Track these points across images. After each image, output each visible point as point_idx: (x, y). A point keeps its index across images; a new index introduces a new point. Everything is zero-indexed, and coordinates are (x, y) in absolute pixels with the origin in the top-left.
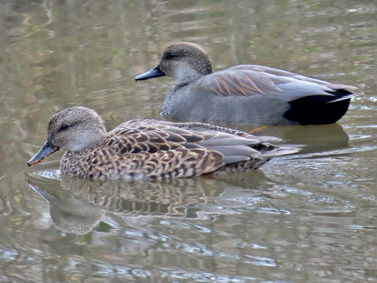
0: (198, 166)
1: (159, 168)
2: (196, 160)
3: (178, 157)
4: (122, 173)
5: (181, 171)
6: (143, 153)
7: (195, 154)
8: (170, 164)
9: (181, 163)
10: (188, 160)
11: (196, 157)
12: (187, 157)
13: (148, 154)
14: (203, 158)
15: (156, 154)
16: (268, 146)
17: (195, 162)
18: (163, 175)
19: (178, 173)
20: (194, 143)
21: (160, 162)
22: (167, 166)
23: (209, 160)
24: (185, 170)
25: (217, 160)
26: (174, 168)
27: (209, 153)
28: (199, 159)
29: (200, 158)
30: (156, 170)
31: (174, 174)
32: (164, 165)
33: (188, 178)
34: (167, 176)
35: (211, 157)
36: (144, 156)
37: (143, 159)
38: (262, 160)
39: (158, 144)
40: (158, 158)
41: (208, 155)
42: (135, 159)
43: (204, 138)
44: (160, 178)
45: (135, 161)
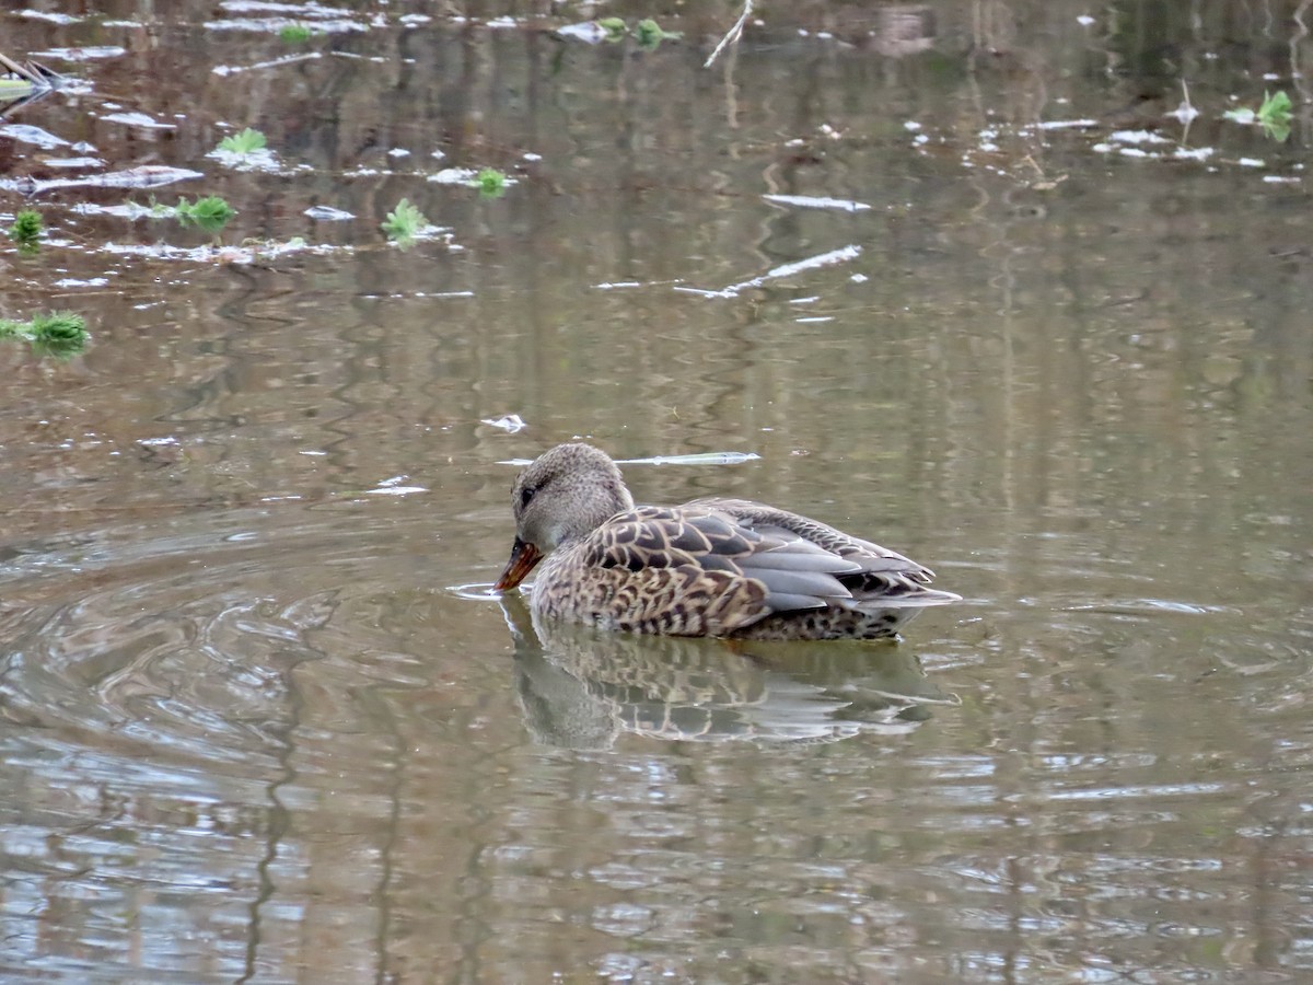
0: (710, 611)
1: (635, 608)
2: (709, 597)
3: (674, 586)
4: (579, 611)
5: (677, 618)
6: (620, 569)
7: (710, 583)
8: (657, 600)
9: (678, 599)
10: (693, 596)
11: (711, 591)
12: (692, 589)
13: (626, 572)
14: (725, 593)
15: (640, 574)
16: (893, 583)
17: (705, 601)
18: (642, 624)
19: (670, 624)
20: (726, 556)
21: (642, 594)
22: (651, 604)
23: (736, 599)
24: (685, 618)
25: (753, 602)
26: (664, 610)
27: (740, 584)
28: (715, 596)
29: (718, 593)
30: (631, 610)
31: (663, 623)
32: (645, 601)
33: (690, 636)
34: (650, 627)
35: (742, 594)
36: (619, 576)
37: (617, 582)
38: (870, 617)
39: (648, 550)
40: (640, 585)
41: (737, 589)
42: (605, 581)
43: (752, 548)
44: (637, 631)
45: (602, 587)
